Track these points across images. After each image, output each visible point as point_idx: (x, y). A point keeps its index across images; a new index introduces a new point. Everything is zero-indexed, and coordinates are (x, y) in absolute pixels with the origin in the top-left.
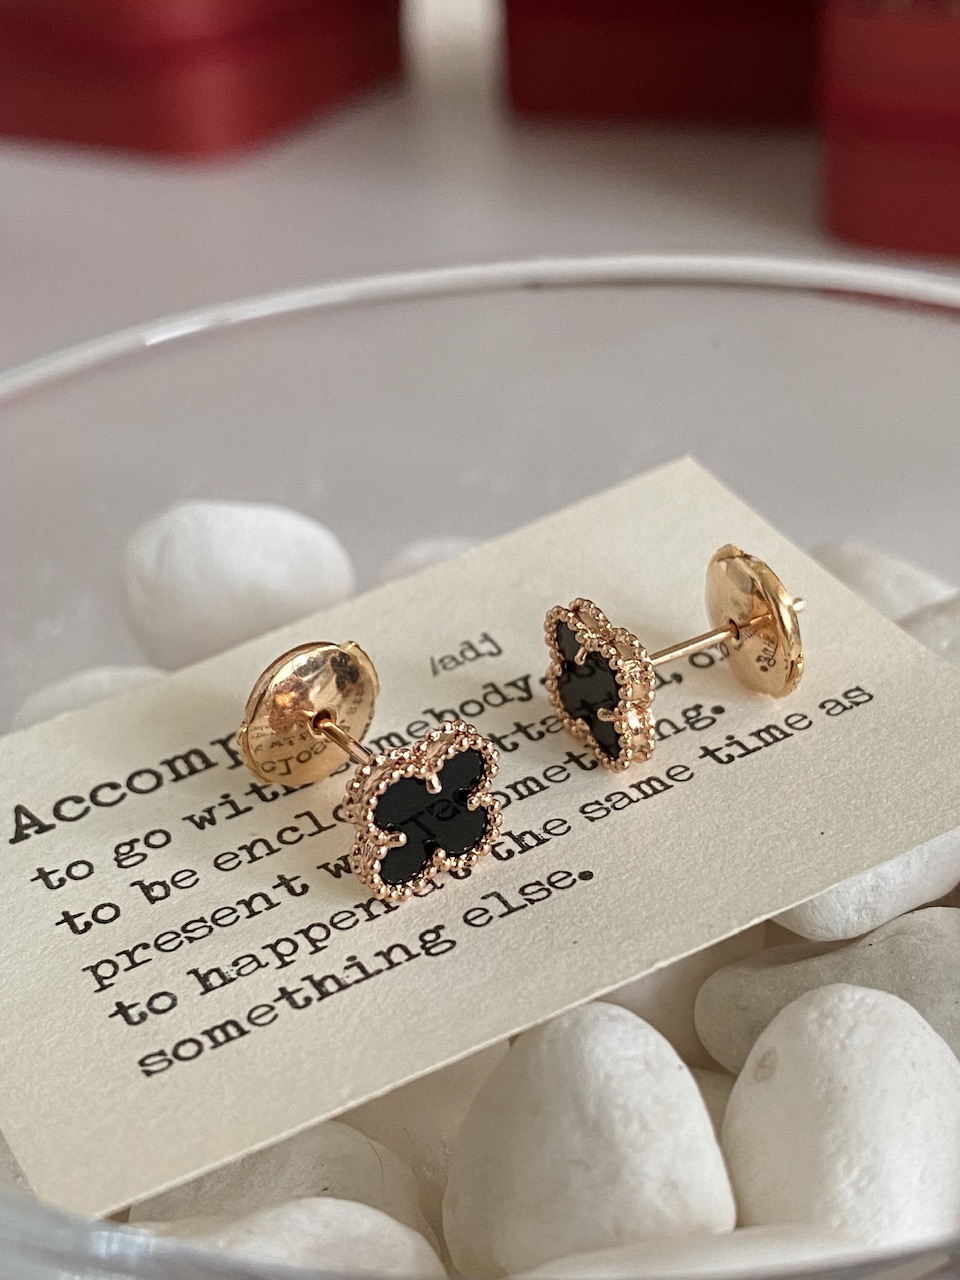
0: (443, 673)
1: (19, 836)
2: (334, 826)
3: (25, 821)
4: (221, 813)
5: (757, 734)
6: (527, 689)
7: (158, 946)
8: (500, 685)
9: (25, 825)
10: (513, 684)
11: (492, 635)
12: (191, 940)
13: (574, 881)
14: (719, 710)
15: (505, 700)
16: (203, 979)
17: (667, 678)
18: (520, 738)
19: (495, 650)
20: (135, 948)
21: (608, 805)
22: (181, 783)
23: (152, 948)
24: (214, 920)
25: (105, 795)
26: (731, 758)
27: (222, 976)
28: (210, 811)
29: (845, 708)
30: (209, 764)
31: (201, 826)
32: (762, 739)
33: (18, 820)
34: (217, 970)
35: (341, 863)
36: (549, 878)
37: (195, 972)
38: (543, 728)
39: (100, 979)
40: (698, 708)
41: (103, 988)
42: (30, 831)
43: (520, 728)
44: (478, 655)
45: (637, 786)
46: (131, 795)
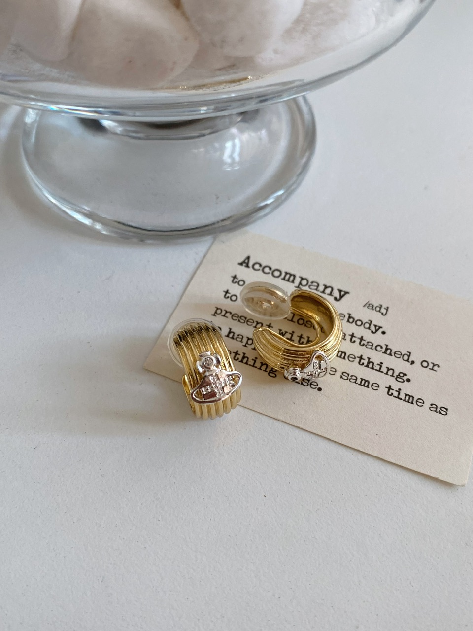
0: (366, 307)
1: (241, 264)
2: (294, 322)
3: (246, 261)
5: (406, 395)
6: (377, 331)
7: (232, 316)
8: (373, 323)
9: (245, 263)
10: (376, 326)
11: (389, 310)
12: (239, 321)
13: (316, 388)
14: (408, 380)
15: (369, 328)
16: (230, 332)
17: (410, 360)
18: (358, 341)
19: (384, 313)
20: (229, 312)
21: (349, 377)
22: (283, 281)
23: (231, 316)
24: (248, 321)
25: (267, 270)
26: (392, 394)
27: (233, 335)
29: (435, 411)
30: (293, 282)
32: (405, 397)
33: (245, 260)
34: (234, 333)
35: (284, 333)
36: (313, 382)
37: (230, 329)
38: (366, 343)
39: (216, 312)
40: (406, 375)
41: (214, 315)
43: (361, 339)
44: (380, 311)
45: (362, 379)
46: (270, 275)
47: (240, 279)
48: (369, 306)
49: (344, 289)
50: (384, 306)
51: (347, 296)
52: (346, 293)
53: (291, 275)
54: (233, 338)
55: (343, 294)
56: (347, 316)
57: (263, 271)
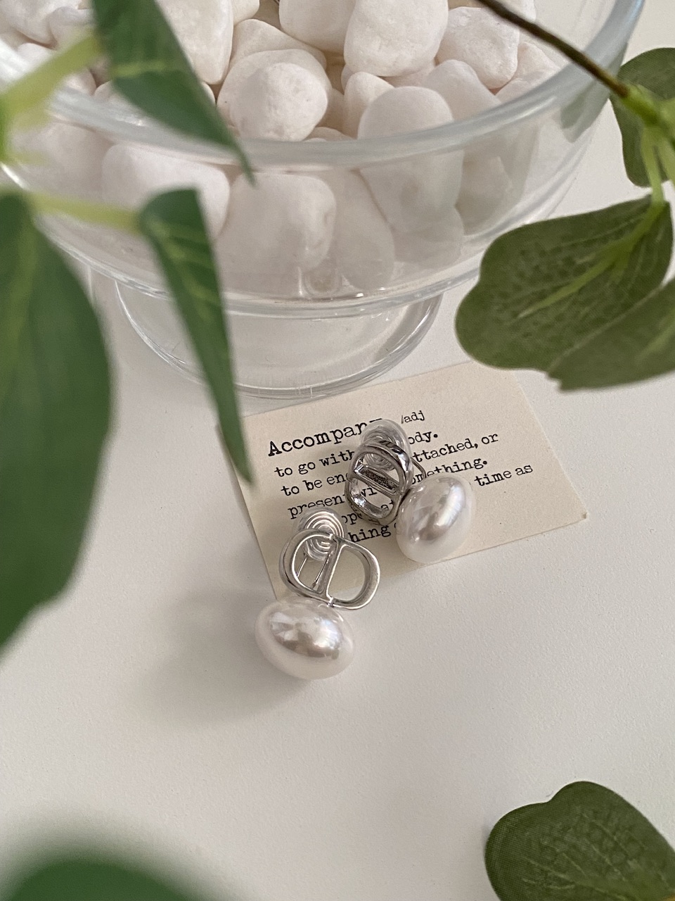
0: (405, 422)
1: (272, 454)
3: (273, 448)
4: (331, 461)
6: (429, 438)
7: (309, 507)
8: (421, 434)
10: (425, 434)
11: (424, 412)
14: (485, 463)
15: (422, 440)
17: (473, 445)
19: (422, 418)
20: (303, 506)
22: (320, 445)
24: (325, 503)
25: (298, 444)
28: (327, 459)
30: (329, 441)
31: (324, 465)
32: (495, 478)
38: (431, 455)
40: (479, 460)
42: (275, 452)
43: (424, 453)
44: (417, 419)
46: (305, 447)
47: (283, 469)
48: (406, 419)
50: (417, 411)
53: (322, 435)
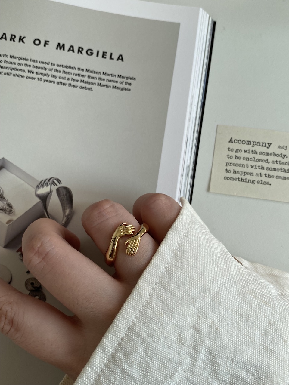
47: (231, 149)
48: (280, 147)
49: (270, 142)
50: (285, 146)
51: (271, 145)
52: (271, 144)
53: (249, 142)
54: (236, 173)
55: (270, 145)
56: (273, 154)
57: (238, 142)
